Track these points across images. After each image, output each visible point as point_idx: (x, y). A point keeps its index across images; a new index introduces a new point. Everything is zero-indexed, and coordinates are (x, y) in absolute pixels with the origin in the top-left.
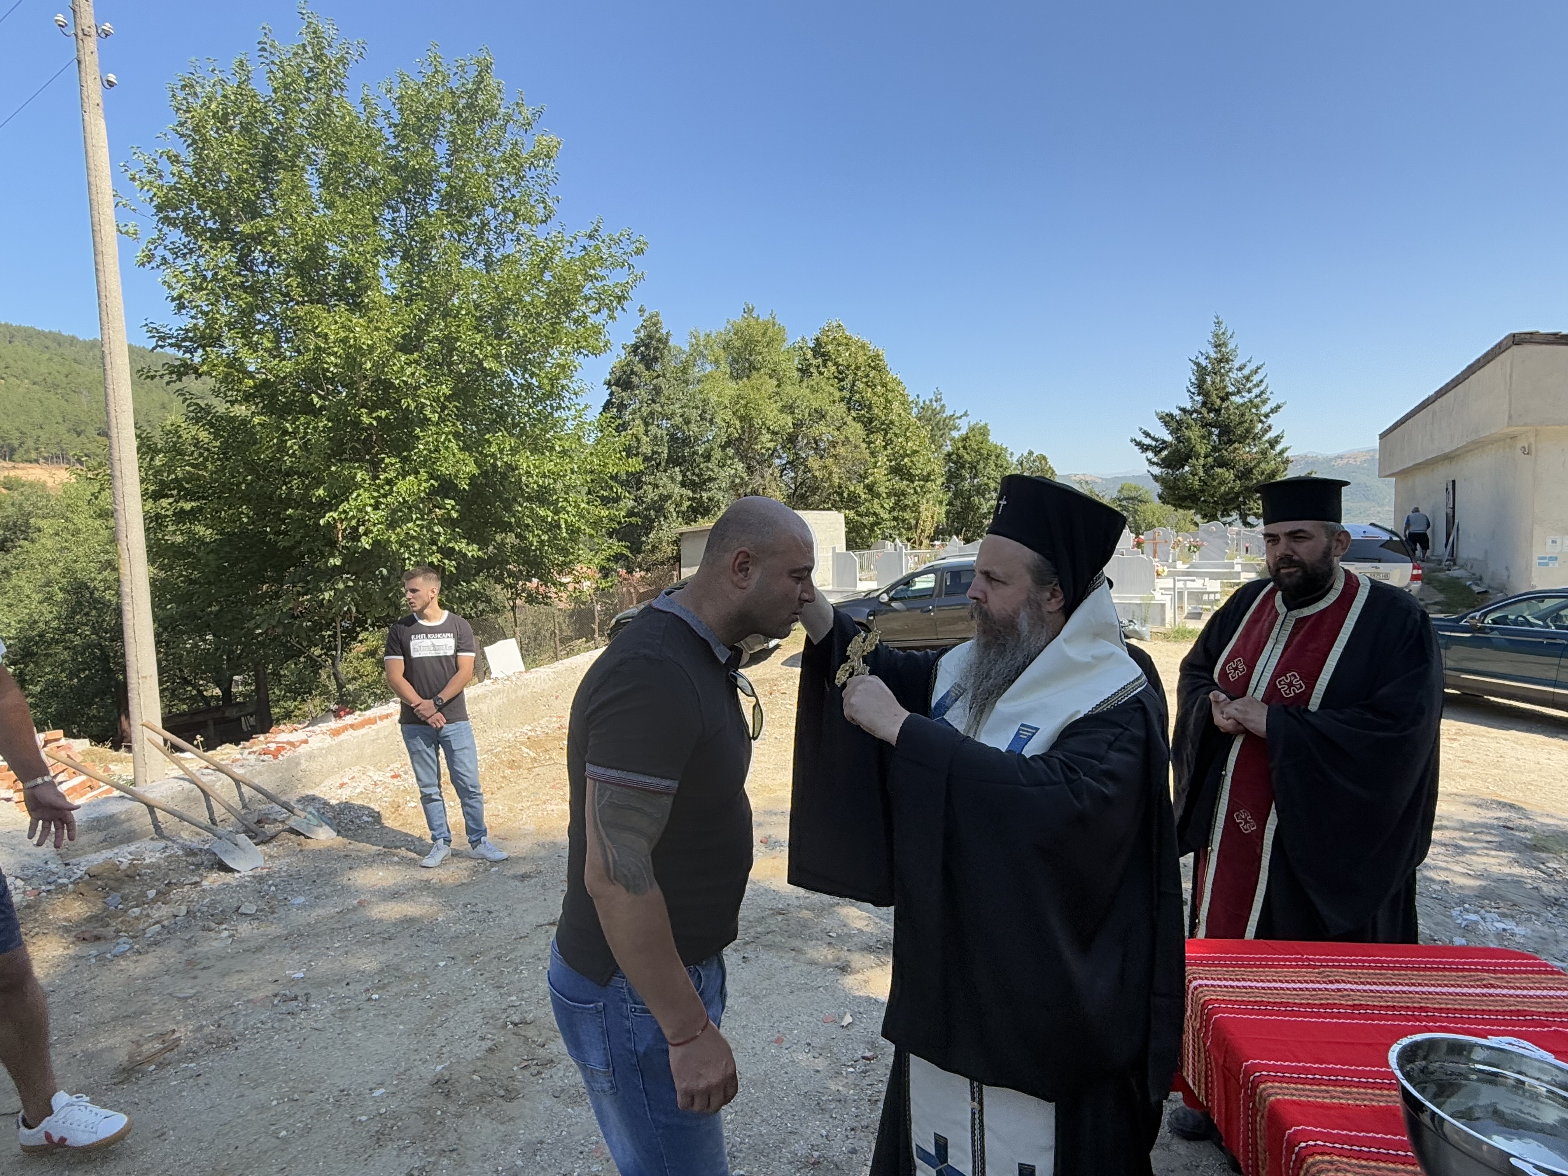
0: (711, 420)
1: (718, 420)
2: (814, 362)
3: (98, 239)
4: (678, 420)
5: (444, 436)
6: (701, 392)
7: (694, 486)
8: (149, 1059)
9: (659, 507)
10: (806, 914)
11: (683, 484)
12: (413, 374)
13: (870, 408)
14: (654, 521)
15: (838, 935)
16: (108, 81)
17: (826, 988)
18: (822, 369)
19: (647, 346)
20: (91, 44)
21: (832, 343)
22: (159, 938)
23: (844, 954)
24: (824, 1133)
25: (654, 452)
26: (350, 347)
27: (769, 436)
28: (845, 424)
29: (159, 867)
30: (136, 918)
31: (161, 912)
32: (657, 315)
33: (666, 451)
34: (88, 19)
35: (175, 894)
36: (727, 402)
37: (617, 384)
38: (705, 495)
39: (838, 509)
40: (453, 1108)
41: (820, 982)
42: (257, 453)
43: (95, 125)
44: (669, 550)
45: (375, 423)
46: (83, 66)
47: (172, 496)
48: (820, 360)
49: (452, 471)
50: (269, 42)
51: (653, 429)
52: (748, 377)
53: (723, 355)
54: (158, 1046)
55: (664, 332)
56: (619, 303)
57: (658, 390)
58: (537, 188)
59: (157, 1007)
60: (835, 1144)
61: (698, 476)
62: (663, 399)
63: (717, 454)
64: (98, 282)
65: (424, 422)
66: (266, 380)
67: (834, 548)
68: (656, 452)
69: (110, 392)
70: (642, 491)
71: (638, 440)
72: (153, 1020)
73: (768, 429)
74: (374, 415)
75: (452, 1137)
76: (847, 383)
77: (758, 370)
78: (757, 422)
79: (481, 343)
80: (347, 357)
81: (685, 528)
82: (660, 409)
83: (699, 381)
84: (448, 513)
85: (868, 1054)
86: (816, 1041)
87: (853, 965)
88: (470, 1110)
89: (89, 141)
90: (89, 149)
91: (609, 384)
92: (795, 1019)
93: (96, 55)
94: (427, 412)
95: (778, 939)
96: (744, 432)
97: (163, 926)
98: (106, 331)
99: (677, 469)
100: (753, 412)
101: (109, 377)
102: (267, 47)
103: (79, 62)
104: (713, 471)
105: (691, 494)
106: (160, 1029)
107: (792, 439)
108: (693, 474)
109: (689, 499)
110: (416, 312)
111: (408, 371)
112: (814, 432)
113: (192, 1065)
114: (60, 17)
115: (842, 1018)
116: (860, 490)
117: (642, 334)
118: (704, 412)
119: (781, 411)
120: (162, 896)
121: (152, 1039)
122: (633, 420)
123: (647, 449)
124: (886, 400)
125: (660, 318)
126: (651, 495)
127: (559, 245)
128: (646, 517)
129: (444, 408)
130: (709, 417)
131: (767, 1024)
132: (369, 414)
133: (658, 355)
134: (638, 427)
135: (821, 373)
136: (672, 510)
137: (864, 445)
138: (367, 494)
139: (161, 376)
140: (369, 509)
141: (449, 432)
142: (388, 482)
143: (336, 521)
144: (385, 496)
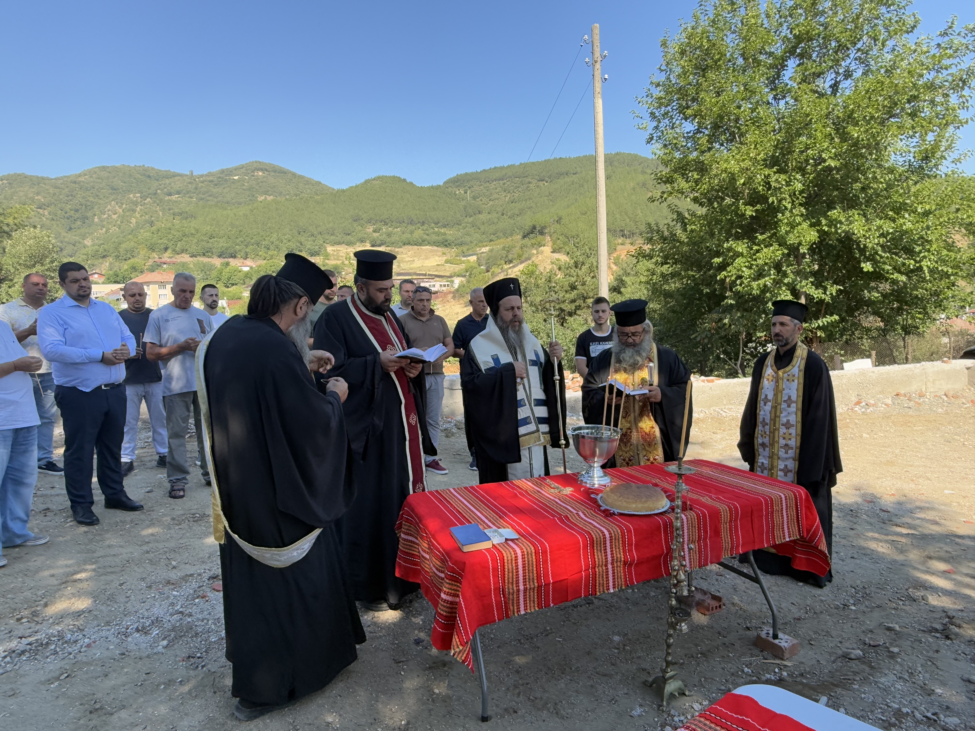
16: (605, 79)
103: (593, 76)
114: (587, 59)
138: (744, 260)
139: (658, 200)
140: (744, 269)
141: (797, 215)
142: (758, 251)
143: (725, 277)
144: (755, 260)
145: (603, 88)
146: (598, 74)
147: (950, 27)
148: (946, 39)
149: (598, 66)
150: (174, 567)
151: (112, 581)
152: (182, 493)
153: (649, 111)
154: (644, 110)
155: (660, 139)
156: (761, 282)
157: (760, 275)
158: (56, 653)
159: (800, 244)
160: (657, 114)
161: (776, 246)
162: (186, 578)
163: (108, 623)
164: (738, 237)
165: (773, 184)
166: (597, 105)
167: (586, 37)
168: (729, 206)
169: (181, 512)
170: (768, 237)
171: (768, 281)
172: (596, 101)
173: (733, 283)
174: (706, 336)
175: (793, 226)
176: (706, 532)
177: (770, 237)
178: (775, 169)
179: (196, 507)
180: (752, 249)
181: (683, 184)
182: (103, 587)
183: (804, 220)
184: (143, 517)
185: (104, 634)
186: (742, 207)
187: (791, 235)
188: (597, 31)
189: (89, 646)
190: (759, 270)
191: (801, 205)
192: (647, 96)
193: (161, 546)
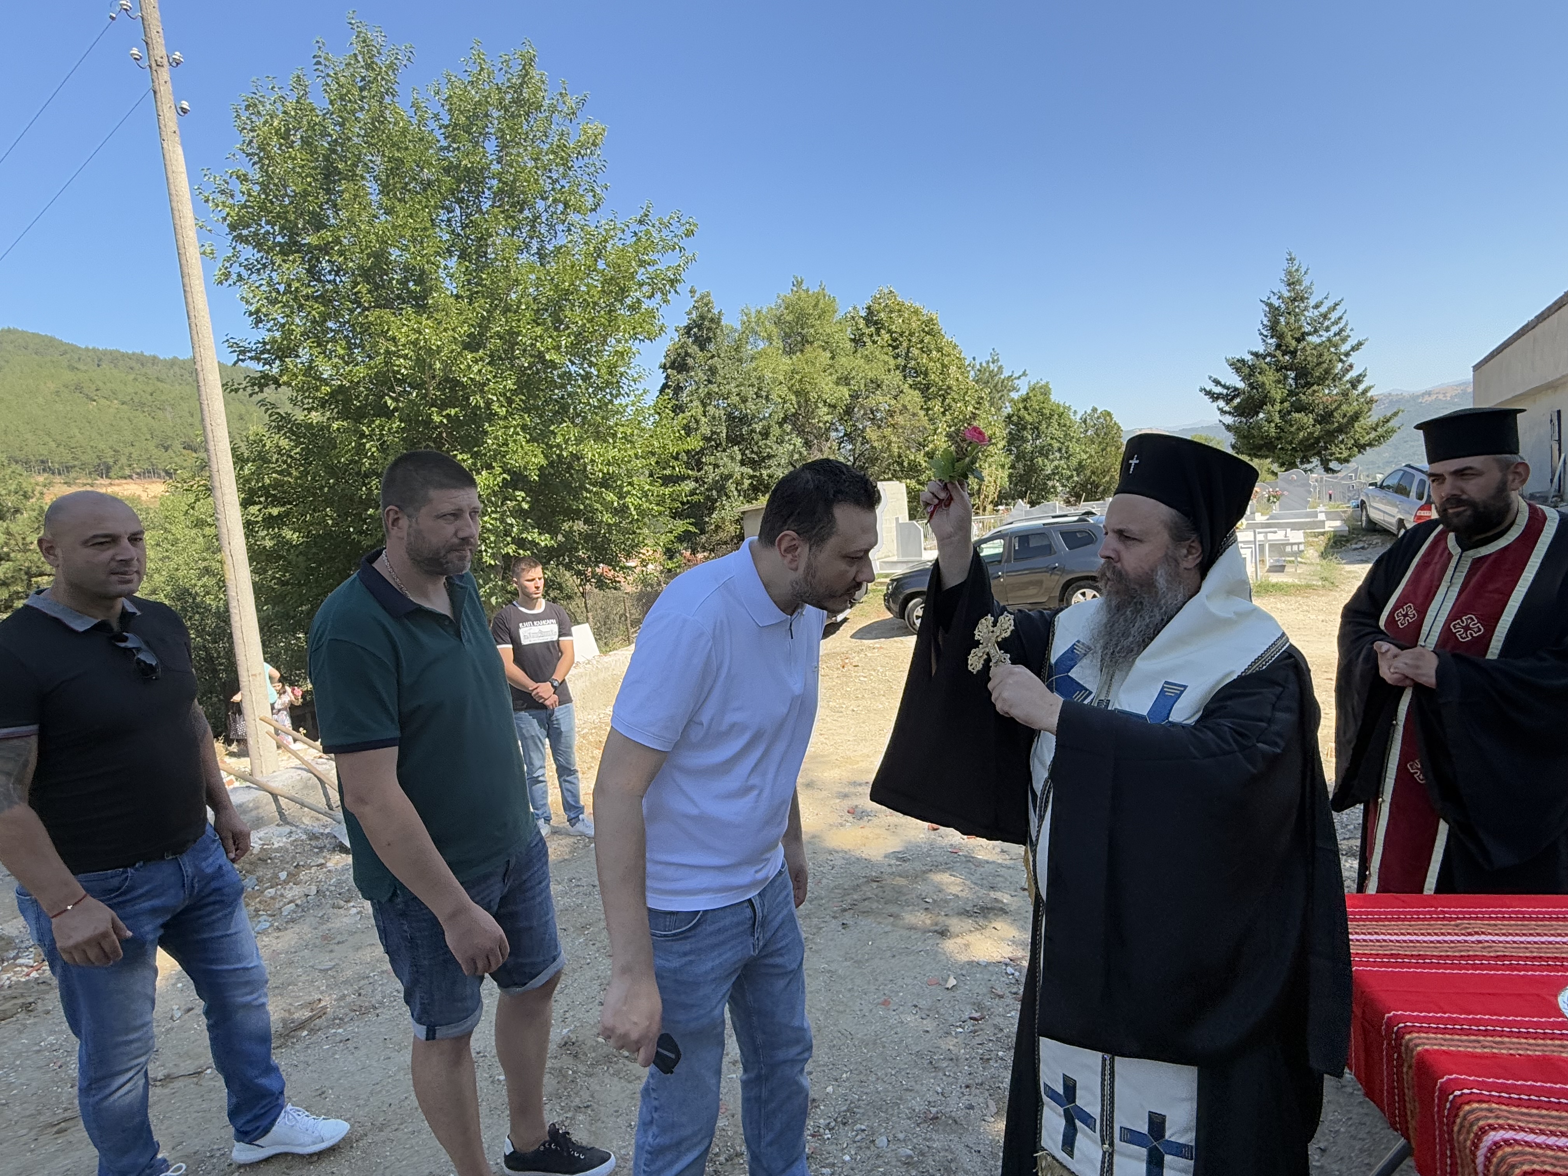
0: (767, 397)
1: (774, 396)
2: (867, 331)
3: (184, 262)
4: (735, 399)
5: (512, 430)
6: (755, 370)
7: (754, 464)
8: (302, 1025)
9: (720, 487)
10: (902, 881)
11: (743, 463)
12: (480, 371)
13: (926, 374)
14: (716, 501)
15: (935, 901)
16: (182, 108)
17: (927, 952)
18: (876, 338)
19: (700, 327)
20: (164, 74)
21: (884, 310)
22: (294, 915)
23: (941, 919)
24: (940, 1090)
25: (713, 433)
26: (420, 348)
27: (825, 409)
28: (902, 392)
29: (287, 850)
30: (272, 898)
31: (293, 892)
32: (708, 294)
33: (725, 431)
34: (160, 50)
35: (303, 876)
36: (781, 378)
37: (672, 366)
38: (765, 473)
39: (899, 479)
40: (582, 1069)
41: (920, 946)
42: (338, 457)
43: (174, 152)
44: (732, 529)
45: (445, 421)
46: (158, 95)
47: (260, 503)
48: (873, 329)
49: (522, 463)
50: (323, 55)
51: (711, 410)
52: (802, 351)
53: (775, 330)
54: (308, 1014)
55: (715, 311)
56: (672, 286)
57: (713, 371)
58: (587, 178)
59: (303, 978)
60: (953, 1100)
61: (756, 453)
62: (719, 379)
63: (776, 431)
64: (187, 303)
65: (492, 416)
66: (341, 386)
67: (897, 519)
68: (715, 433)
69: (205, 407)
70: (703, 472)
71: (697, 422)
72: (299, 990)
73: (825, 402)
74: (444, 413)
75: (585, 1095)
76: (902, 350)
77: (811, 343)
78: (813, 395)
79: (540, 337)
80: (418, 359)
81: (747, 507)
82: (717, 390)
83: (753, 358)
84: (519, 505)
85: (976, 1015)
86: (922, 1003)
87: (952, 929)
88: (598, 1070)
89: (169, 168)
90: (170, 175)
91: (664, 367)
92: (900, 982)
93: (169, 84)
94: (495, 407)
95: (874, 906)
96: (800, 407)
97: (297, 905)
98: (197, 350)
99: (736, 448)
100: (808, 387)
101: (203, 393)
102: (322, 60)
103: (155, 92)
104: (771, 448)
105: (751, 472)
106: (309, 999)
107: (849, 411)
108: (752, 452)
109: (751, 477)
110: (478, 309)
111: (475, 369)
112: (871, 402)
113: (340, 1031)
114: (135, 51)
115: (946, 981)
116: (921, 458)
117: (694, 316)
118: (760, 389)
119: (837, 384)
120: (292, 877)
121: (302, 1006)
122: (691, 401)
123: (706, 430)
124: (944, 366)
125: (712, 298)
126: (712, 476)
127: (612, 233)
128: (708, 498)
129: (510, 401)
130: (764, 394)
131: (873, 988)
132: (439, 413)
133: (711, 335)
134: (696, 408)
135: (874, 342)
136: (733, 489)
137: (922, 413)
139: (244, 389)
166: (172, 156)
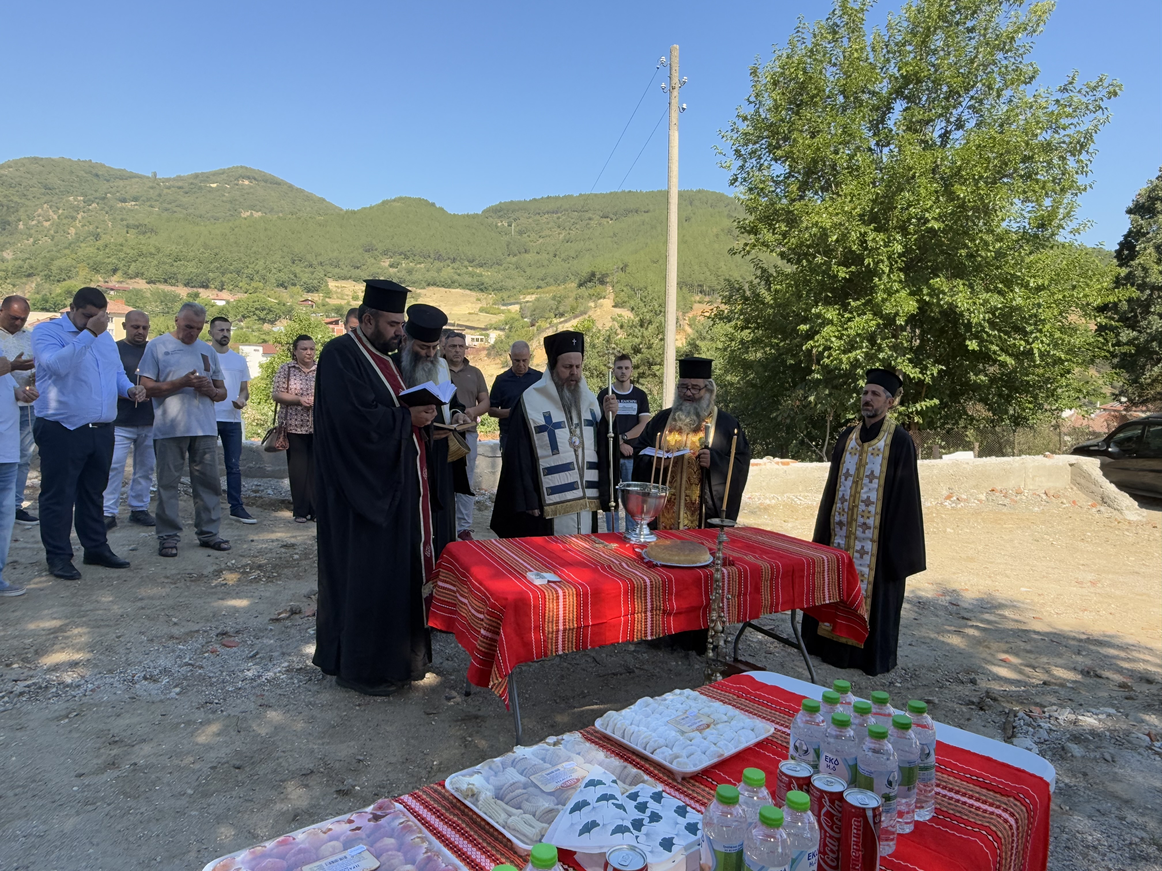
12: (874, 239)
16: (682, 108)
45: (847, 276)
49: (894, 310)
74: (848, 270)
93: (678, 97)
94: (882, 266)
103: (670, 105)
114: (663, 85)
129: (894, 262)
132: (844, 271)
138: (834, 328)
139: (740, 252)
140: (833, 339)
141: (895, 281)
142: (850, 320)
143: (812, 347)
144: (846, 329)
145: (680, 120)
146: (675, 102)
147: (1071, 83)
148: (1066, 95)
149: (675, 93)
150: (175, 624)
151: (107, 634)
152: (174, 551)
153: (734, 147)
154: (728, 147)
155: (745, 180)
156: (852, 355)
157: (851, 346)
158: (58, 695)
159: (897, 314)
160: (743, 152)
161: (869, 316)
162: (191, 634)
163: (110, 671)
164: (827, 302)
165: (870, 244)
166: (672, 138)
167: (663, 59)
168: (819, 266)
169: (174, 572)
170: (863, 304)
171: (859, 354)
172: (671, 133)
173: (820, 355)
174: (789, 416)
175: (890, 293)
176: (746, 587)
177: (864, 305)
178: (872, 227)
179: (191, 567)
180: (843, 317)
181: (768, 236)
182: (98, 639)
183: (904, 288)
184: (130, 574)
185: (108, 680)
186: (835, 267)
187: (887, 304)
188: (676, 53)
189: (92, 690)
190: (850, 341)
191: (900, 270)
192: (732, 130)
193: (157, 603)
